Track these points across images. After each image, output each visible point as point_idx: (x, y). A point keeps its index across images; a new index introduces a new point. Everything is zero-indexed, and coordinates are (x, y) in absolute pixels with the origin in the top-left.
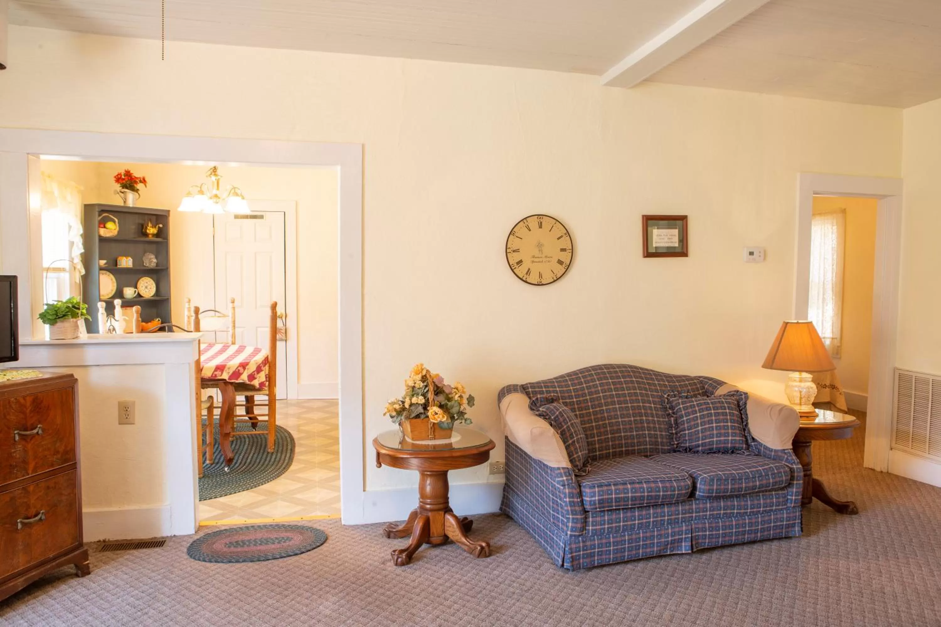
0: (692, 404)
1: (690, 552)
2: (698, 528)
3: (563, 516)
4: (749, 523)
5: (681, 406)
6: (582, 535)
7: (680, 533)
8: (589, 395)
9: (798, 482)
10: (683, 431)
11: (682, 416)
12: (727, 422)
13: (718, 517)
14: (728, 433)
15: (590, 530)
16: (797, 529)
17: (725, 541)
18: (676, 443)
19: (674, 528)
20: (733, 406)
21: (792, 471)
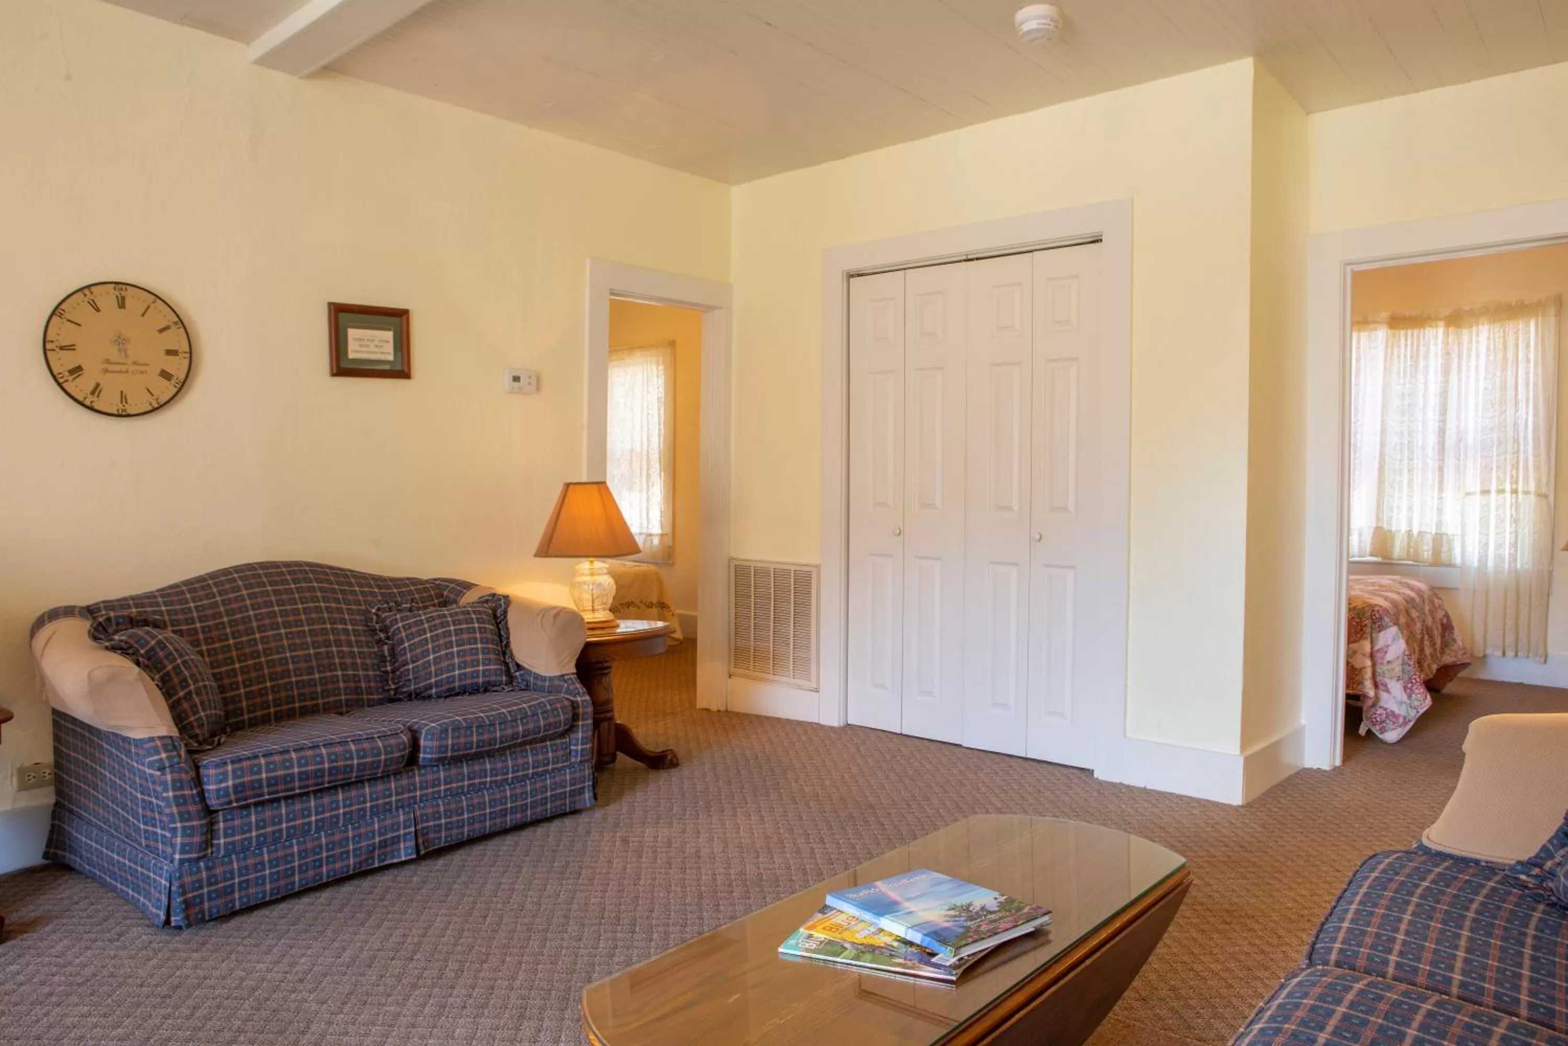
0: (418, 619)
1: (414, 856)
2: (426, 815)
3: (163, 829)
4: (511, 796)
5: (400, 624)
6: (204, 856)
7: (395, 827)
8: (227, 615)
9: (585, 722)
10: (404, 665)
11: (402, 642)
12: (476, 643)
13: (459, 792)
14: (478, 660)
15: (222, 847)
16: (588, 795)
17: (473, 831)
18: (393, 687)
19: (383, 820)
20: (485, 617)
21: (574, 705)
